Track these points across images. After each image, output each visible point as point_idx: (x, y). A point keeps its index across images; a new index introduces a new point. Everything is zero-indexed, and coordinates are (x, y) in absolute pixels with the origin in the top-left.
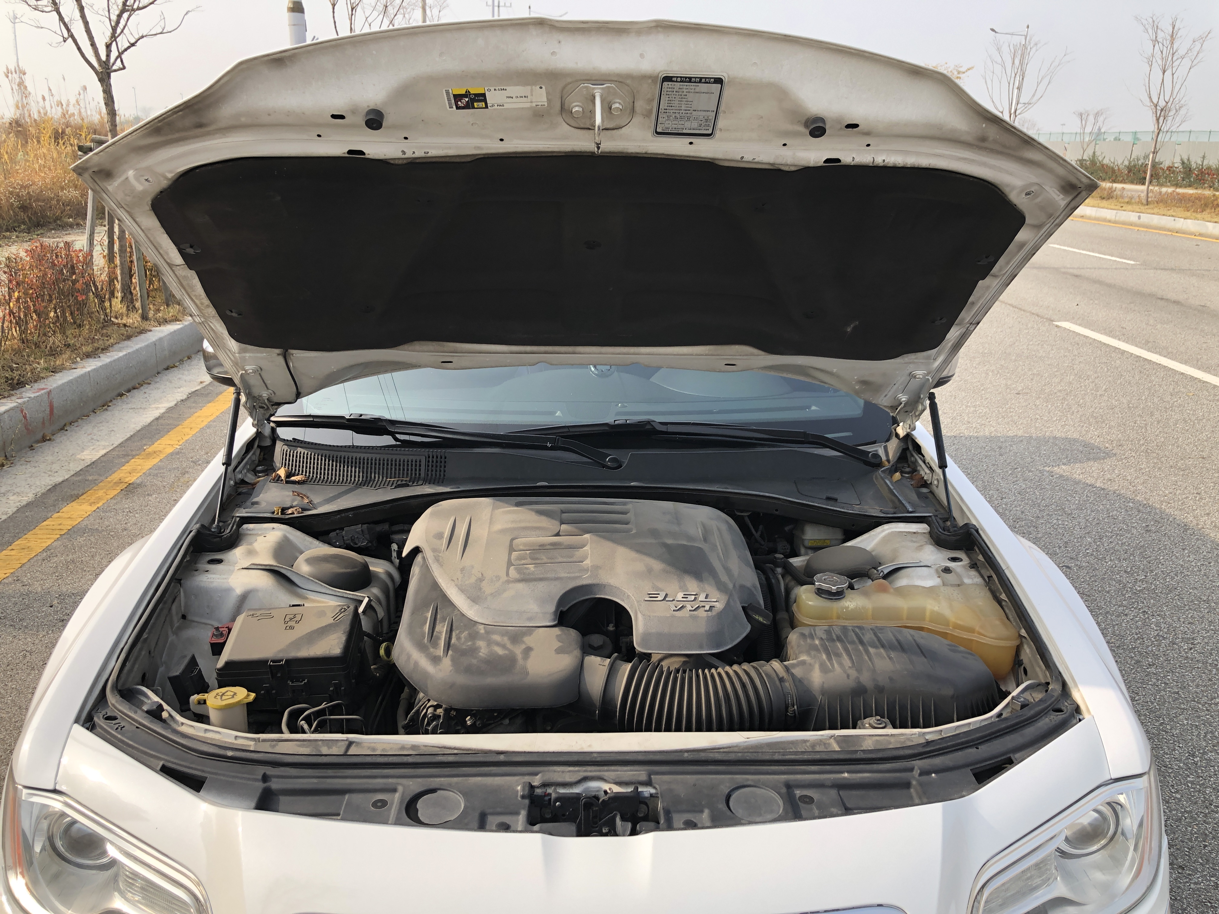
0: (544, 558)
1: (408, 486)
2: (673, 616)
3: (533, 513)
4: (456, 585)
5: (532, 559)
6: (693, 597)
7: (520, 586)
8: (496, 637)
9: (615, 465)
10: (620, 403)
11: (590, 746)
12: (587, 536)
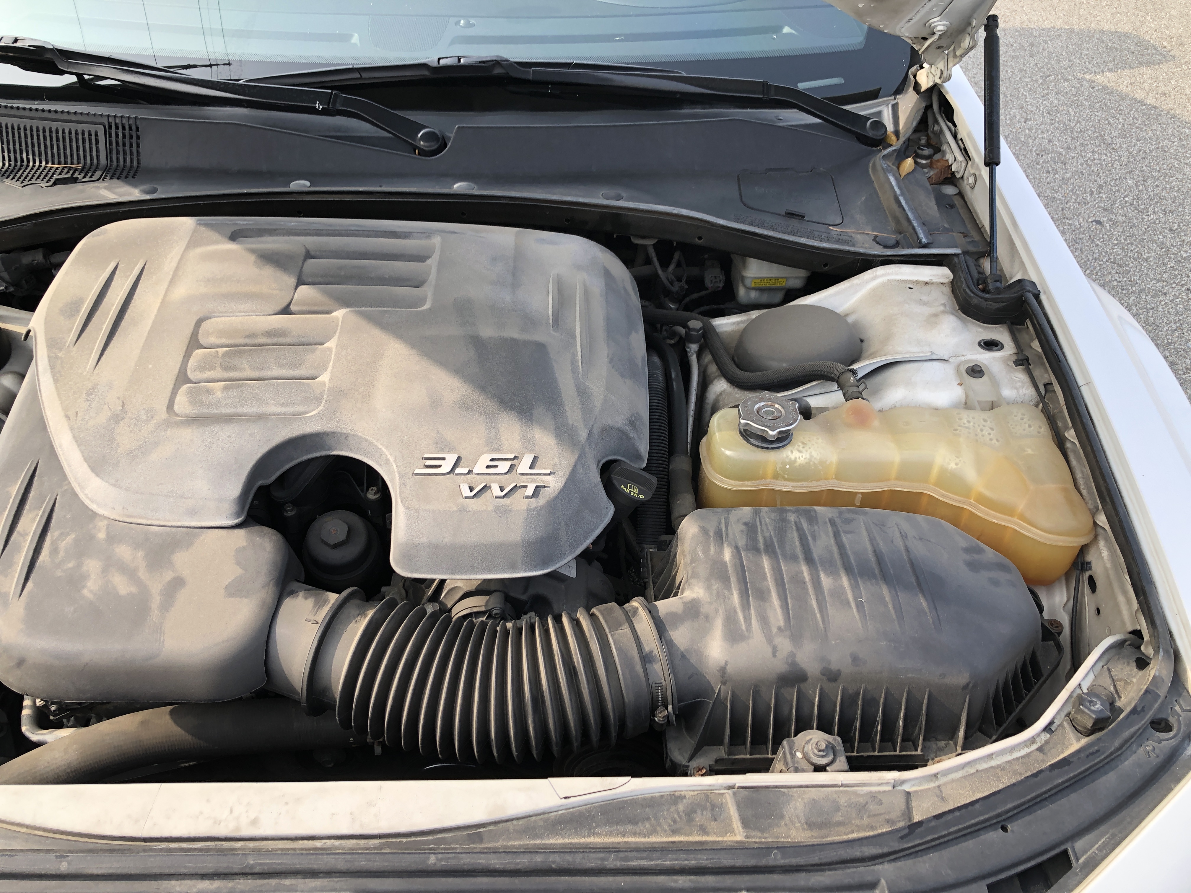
0: (247, 366)
1: (73, 180)
2: (463, 510)
3: (252, 258)
4: (72, 429)
5: (226, 368)
6: (508, 464)
7: (188, 434)
8: (124, 551)
9: (434, 146)
10: (463, 17)
11: (254, 822)
12: (340, 314)
